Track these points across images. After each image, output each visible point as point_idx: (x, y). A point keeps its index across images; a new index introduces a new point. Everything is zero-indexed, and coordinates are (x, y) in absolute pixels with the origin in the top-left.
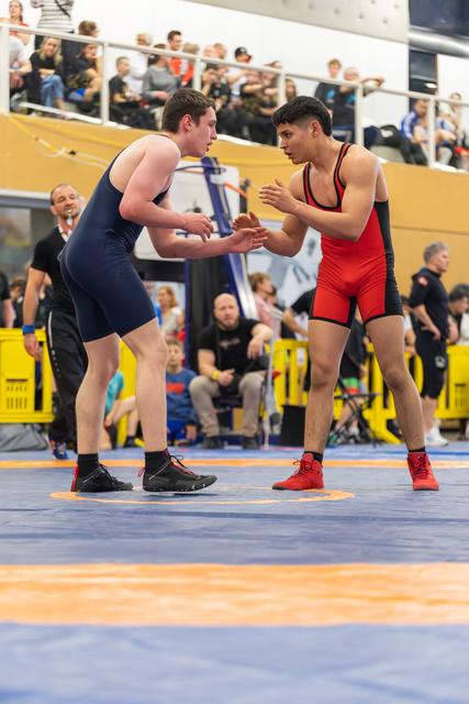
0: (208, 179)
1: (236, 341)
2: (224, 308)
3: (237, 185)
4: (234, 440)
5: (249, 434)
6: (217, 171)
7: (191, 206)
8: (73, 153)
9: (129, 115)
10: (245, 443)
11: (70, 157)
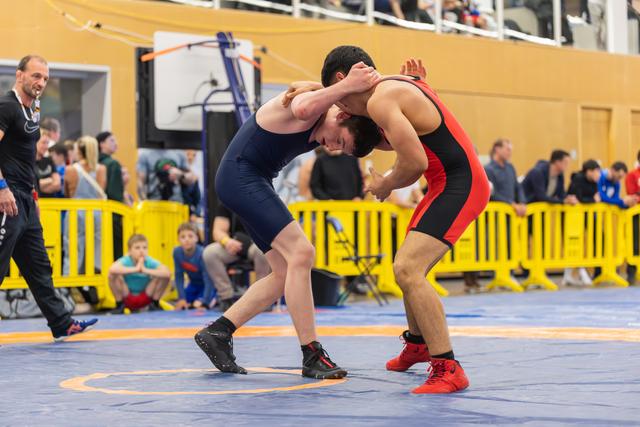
0: (223, 53)
3: (251, 57)
6: (231, 45)
7: (208, 78)
8: (98, 26)
11: (96, 31)
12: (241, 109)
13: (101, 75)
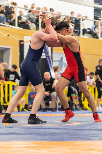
1: (50, 84)
2: (46, 76)
4: (49, 109)
5: (53, 108)
8: (8, 35)
9: (23, 25)
10: (52, 110)
12: (48, 57)
13: (9, 49)
